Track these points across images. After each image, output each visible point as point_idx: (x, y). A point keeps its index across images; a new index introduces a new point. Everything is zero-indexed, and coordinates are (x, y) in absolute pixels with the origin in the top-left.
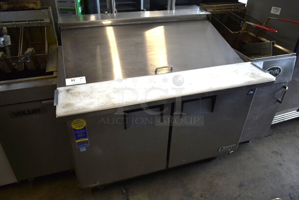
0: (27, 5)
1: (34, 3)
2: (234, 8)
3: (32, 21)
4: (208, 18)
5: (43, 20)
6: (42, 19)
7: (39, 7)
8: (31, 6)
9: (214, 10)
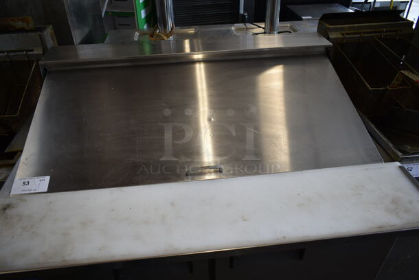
0: (12, 23)
1: (23, 20)
2: (386, 32)
3: (14, 51)
4: (326, 53)
5: (32, 51)
6: (30, 48)
7: (31, 26)
8: (19, 24)
9: (343, 34)
